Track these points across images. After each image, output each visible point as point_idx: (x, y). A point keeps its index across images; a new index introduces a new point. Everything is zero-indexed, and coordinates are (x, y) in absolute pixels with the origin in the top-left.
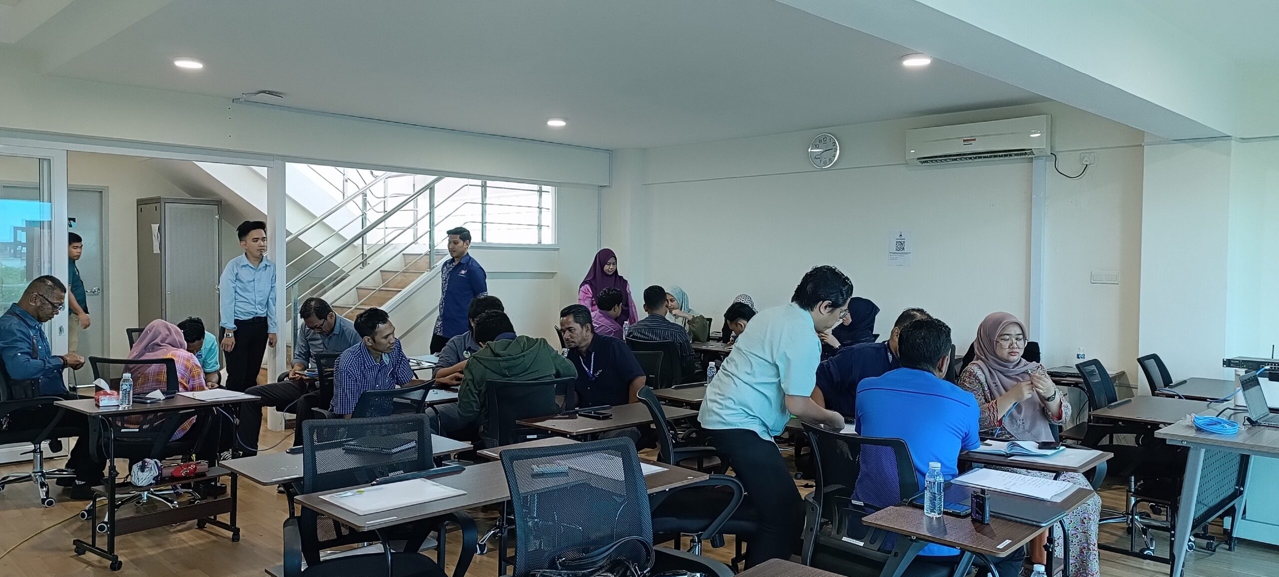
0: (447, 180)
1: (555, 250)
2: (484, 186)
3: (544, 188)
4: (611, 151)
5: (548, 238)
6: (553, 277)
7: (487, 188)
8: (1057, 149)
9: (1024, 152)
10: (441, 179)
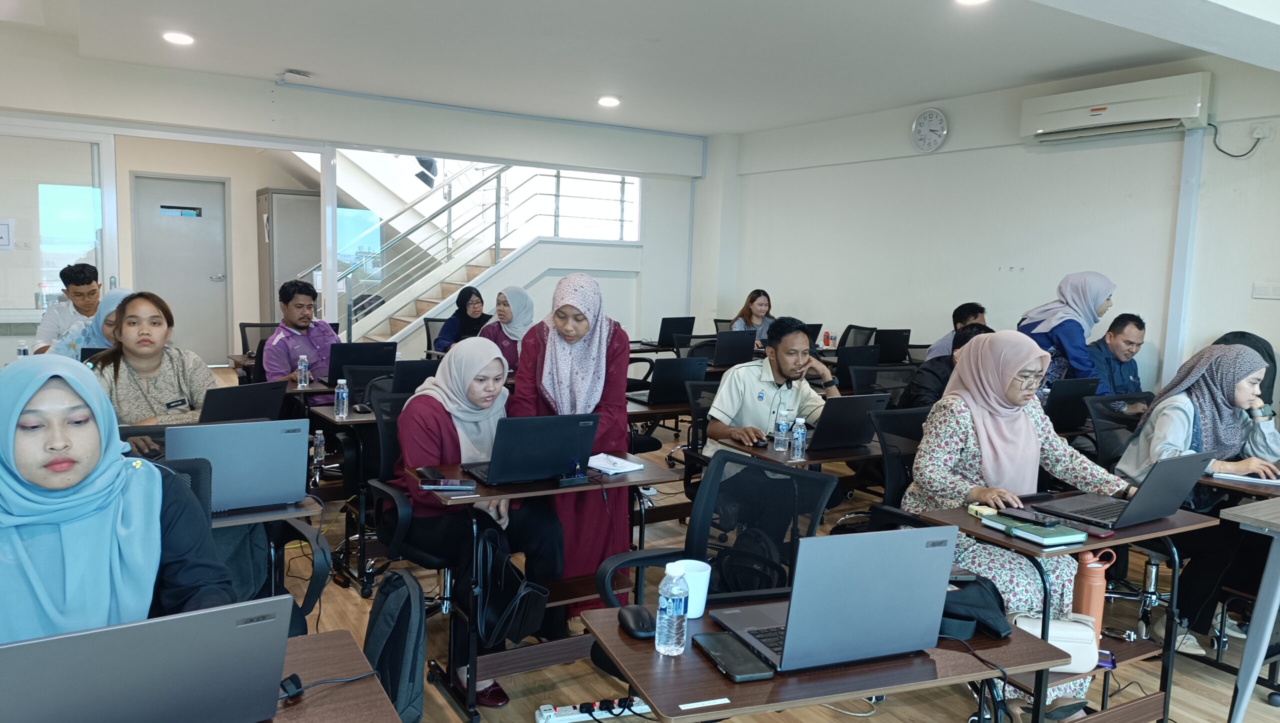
0: (515, 169)
1: (638, 247)
2: (558, 176)
3: (628, 179)
4: (706, 137)
5: (632, 234)
6: (637, 275)
7: (561, 178)
8: (1218, 119)
9: (1171, 123)
10: (509, 167)
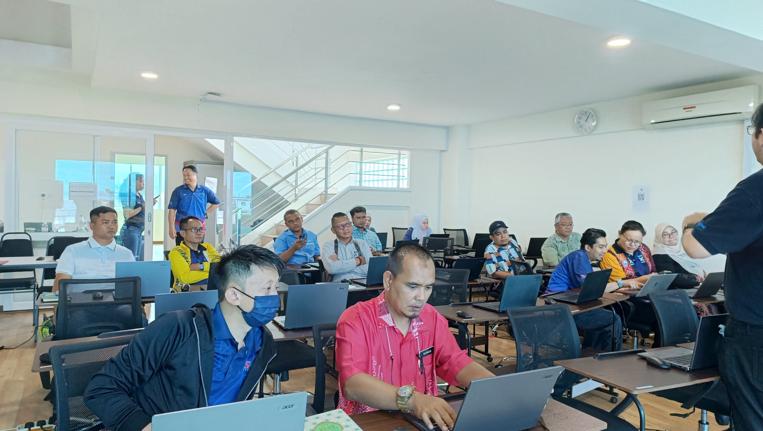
0: (337, 147)
1: (408, 192)
3: (402, 152)
4: (448, 127)
5: (404, 185)
6: (408, 208)
7: (363, 152)
10: (333, 147)
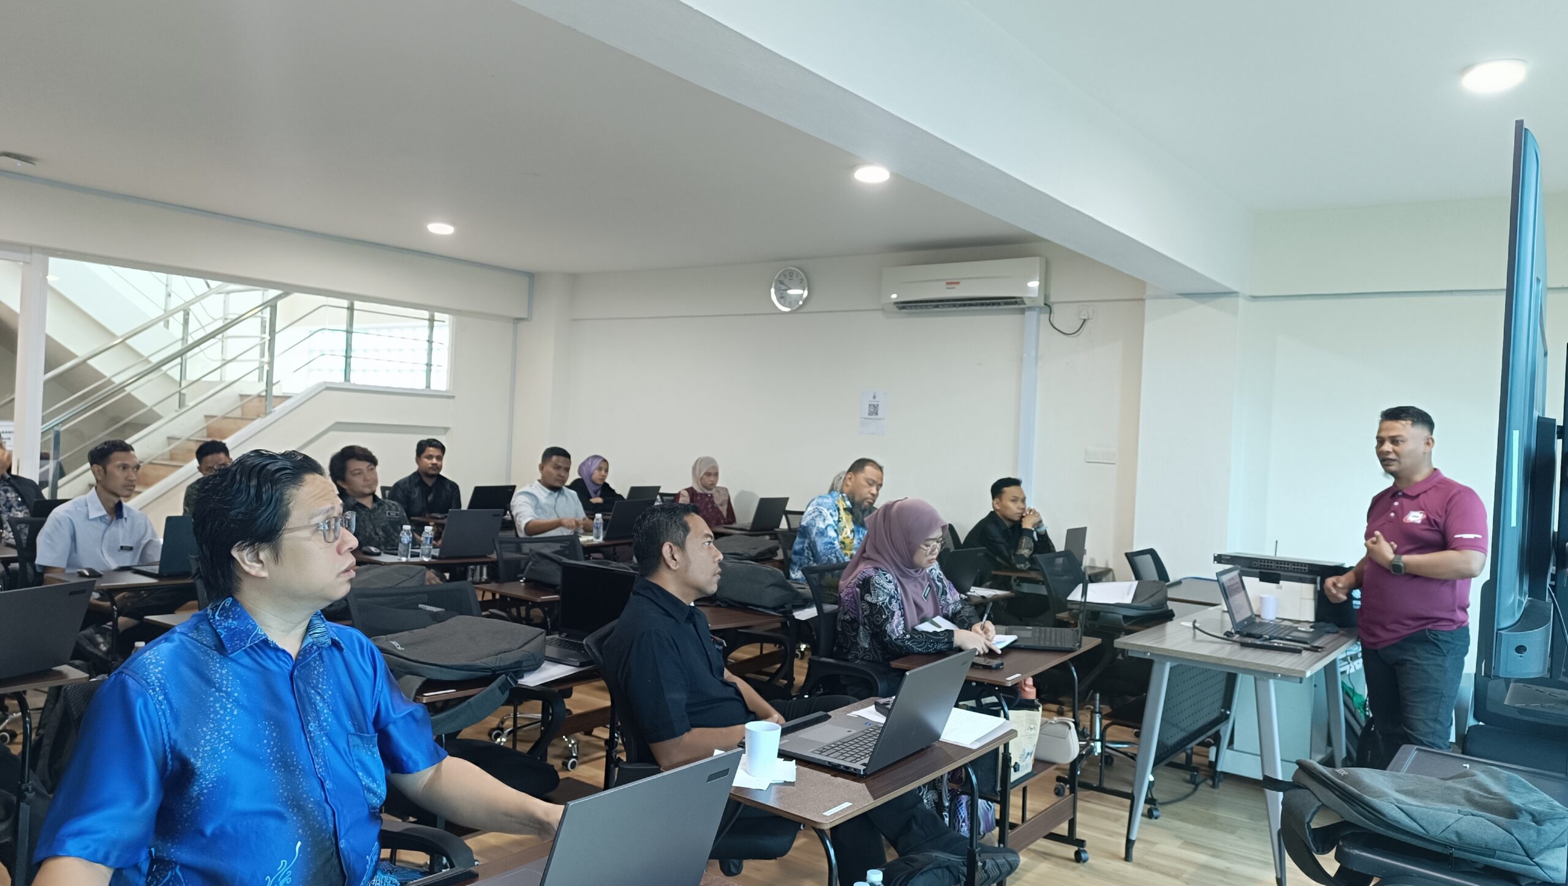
0: (296, 296)
1: (448, 397)
2: (351, 309)
3: (437, 316)
4: (533, 275)
5: (440, 382)
7: (354, 311)
8: (1052, 299)
9: (1014, 300)
10: (286, 294)
